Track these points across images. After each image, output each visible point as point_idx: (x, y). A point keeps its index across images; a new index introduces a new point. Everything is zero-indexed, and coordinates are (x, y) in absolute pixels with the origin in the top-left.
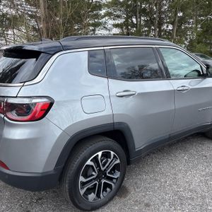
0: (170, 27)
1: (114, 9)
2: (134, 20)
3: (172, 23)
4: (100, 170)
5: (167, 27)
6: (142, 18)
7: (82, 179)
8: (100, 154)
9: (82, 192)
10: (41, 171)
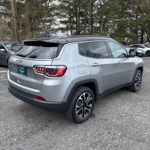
0: (98, 25)
1: (61, 11)
2: (75, 19)
3: (100, 23)
4: (84, 102)
5: (96, 24)
6: (80, 18)
7: (77, 106)
8: (84, 94)
9: (77, 113)
10: (61, 101)
